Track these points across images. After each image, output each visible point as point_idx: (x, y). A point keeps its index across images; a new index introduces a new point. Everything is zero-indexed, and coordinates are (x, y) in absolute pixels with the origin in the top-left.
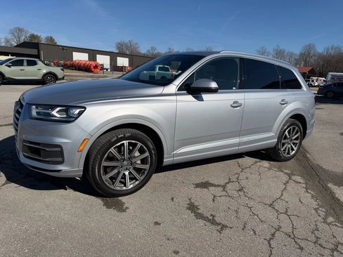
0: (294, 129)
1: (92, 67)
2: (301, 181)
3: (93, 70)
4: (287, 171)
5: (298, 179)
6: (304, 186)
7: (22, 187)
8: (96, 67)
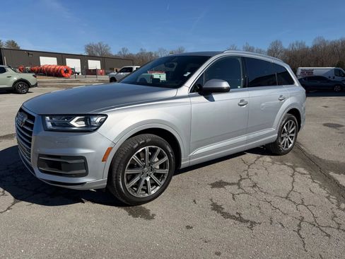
0: (291, 122)
1: (63, 72)
2: (305, 172)
3: (64, 74)
4: (289, 164)
5: (302, 170)
7: (35, 205)
8: (67, 71)
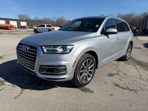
1: (9, 27)
2: (140, 67)
4: (132, 64)
5: (138, 66)
6: (143, 69)
8: (11, 27)
